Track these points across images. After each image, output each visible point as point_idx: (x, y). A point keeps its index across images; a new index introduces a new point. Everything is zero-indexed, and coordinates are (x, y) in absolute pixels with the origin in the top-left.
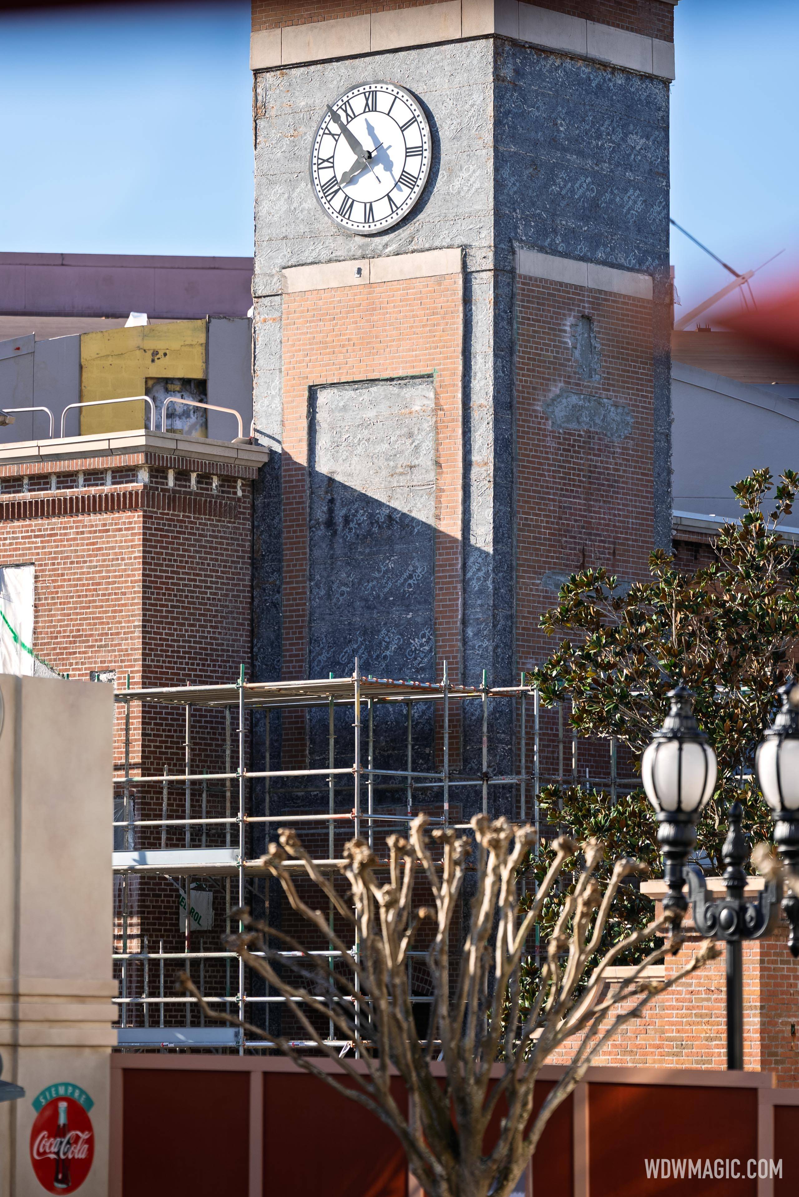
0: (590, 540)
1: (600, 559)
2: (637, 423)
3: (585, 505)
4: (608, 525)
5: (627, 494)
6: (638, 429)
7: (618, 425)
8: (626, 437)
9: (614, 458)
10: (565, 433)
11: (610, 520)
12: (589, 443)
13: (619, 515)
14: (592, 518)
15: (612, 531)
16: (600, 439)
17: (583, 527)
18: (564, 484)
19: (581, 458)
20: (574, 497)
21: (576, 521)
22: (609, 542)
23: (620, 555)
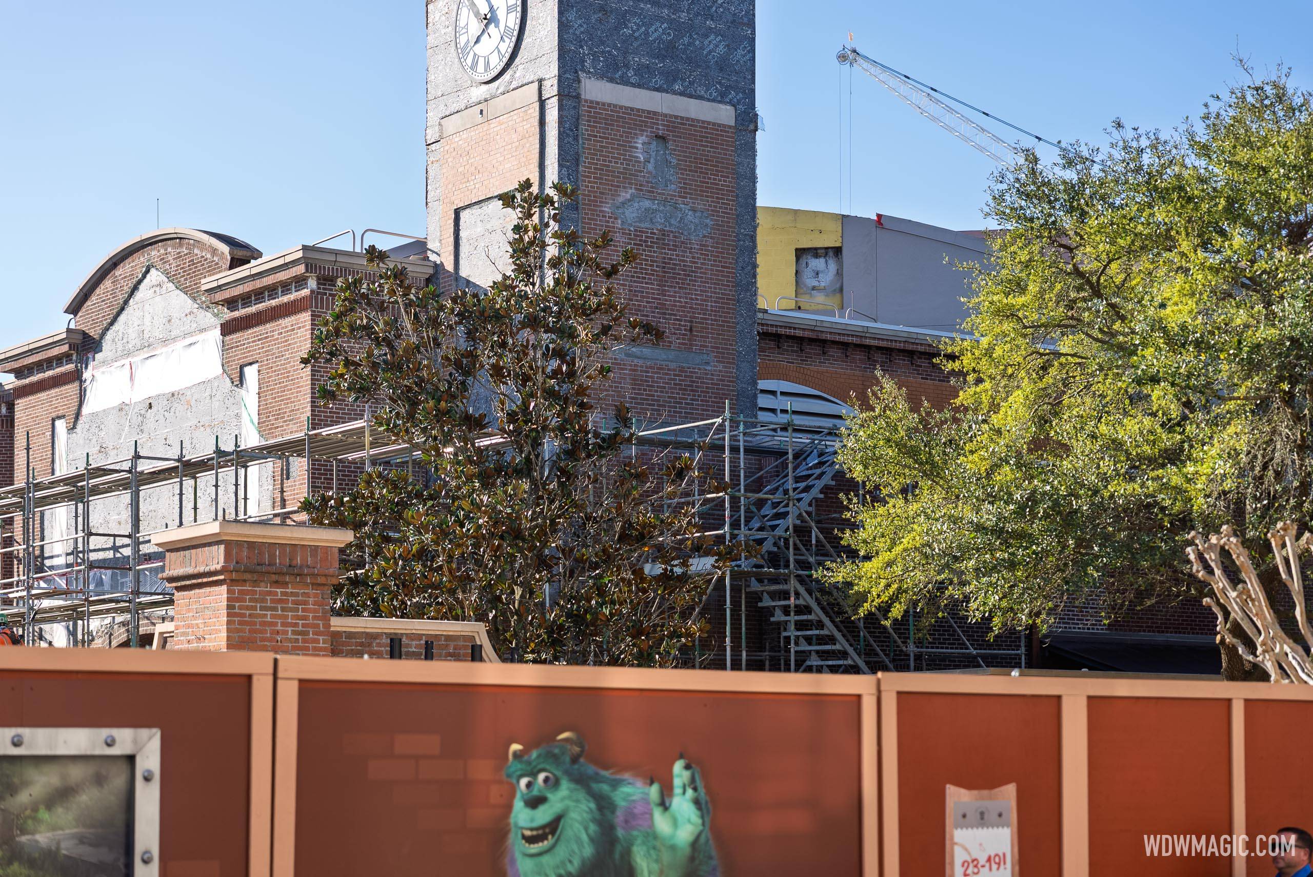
0: (664, 318)
1: (675, 334)
2: (717, 225)
3: (659, 290)
4: (684, 307)
5: (705, 282)
6: (718, 230)
7: (697, 226)
8: (705, 236)
9: (690, 253)
10: (636, 231)
11: (686, 303)
12: (664, 240)
13: (697, 299)
14: (666, 300)
15: (688, 312)
16: (675, 237)
17: (657, 308)
18: (635, 272)
19: (654, 252)
20: (646, 283)
21: (647, 302)
22: (685, 321)
23: (697, 331)
